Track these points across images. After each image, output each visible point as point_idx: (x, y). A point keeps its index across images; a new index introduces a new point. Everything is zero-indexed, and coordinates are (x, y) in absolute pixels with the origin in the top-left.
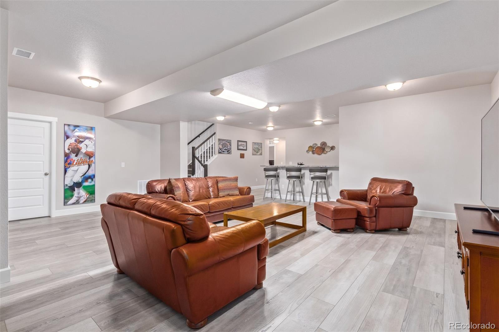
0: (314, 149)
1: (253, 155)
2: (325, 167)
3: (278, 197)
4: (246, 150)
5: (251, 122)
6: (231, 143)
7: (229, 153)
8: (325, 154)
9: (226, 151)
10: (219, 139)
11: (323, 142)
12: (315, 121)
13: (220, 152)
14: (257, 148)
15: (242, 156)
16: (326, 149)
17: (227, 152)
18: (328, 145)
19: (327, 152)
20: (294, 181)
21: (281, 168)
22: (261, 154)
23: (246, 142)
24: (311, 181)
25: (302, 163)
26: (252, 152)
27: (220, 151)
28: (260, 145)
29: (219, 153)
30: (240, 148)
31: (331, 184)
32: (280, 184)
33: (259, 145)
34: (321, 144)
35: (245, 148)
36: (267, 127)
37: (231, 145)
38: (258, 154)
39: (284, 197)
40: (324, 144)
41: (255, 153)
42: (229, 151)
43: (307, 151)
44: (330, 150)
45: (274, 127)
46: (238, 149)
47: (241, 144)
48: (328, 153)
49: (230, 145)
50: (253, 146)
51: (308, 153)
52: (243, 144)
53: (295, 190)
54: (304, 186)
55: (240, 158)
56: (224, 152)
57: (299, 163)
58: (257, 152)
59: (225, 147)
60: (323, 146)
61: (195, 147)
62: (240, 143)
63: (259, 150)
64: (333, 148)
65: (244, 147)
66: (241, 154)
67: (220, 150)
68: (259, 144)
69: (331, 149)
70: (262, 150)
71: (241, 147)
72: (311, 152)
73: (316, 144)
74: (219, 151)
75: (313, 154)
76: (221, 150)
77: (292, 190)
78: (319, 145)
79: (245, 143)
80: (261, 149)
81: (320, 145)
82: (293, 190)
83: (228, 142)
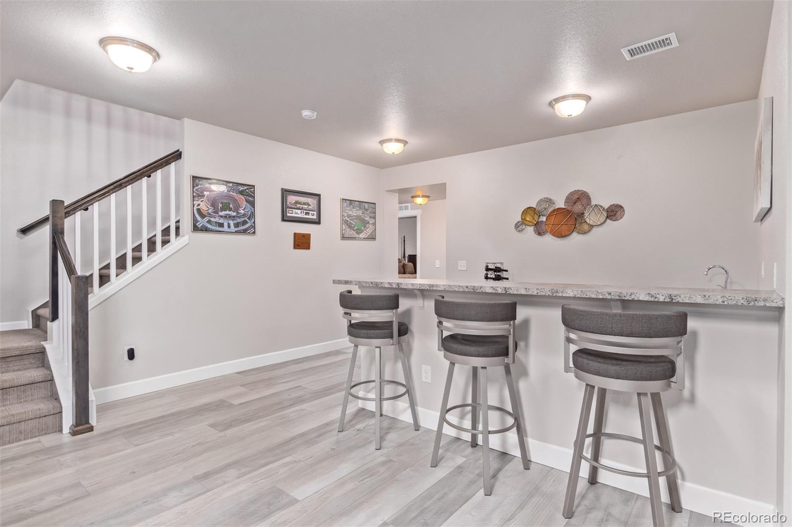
0: (544, 219)
1: (344, 238)
2: (671, 303)
3: (406, 417)
4: (318, 222)
5: (313, 110)
6: (254, 197)
7: (244, 232)
8: (585, 233)
9: (232, 223)
10: (193, 177)
11: (576, 192)
12: (557, 100)
13: (199, 225)
14: (358, 218)
15: (302, 242)
16: (586, 214)
17: (237, 225)
18: (593, 203)
19: (592, 226)
20: (475, 369)
21: (417, 292)
22: (372, 238)
23: (319, 195)
24: (571, 375)
25: (499, 265)
26: (342, 230)
27: (202, 222)
28: (370, 208)
29: (196, 228)
30: (294, 215)
31: (686, 393)
32: (414, 359)
33: (367, 210)
34: (568, 199)
35: (315, 217)
36: (382, 142)
37: (252, 204)
38: (362, 236)
39: (429, 419)
40: (580, 198)
41: (349, 233)
42: (245, 223)
43: (517, 226)
44: (605, 221)
45: (405, 143)
46: (285, 219)
47: (297, 203)
48: (594, 229)
49: (247, 201)
50: (343, 210)
51: (520, 231)
52: (304, 204)
53: (481, 400)
54: (522, 386)
55: (295, 248)
56: (221, 225)
57: (491, 266)
58: (359, 231)
59: (223, 209)
60: (578, 208)
61: (63, 202)
62: (292, 199)
63: (366, 224)
64: (614, 212)
65: (306, 214)
66: (295, 234)
67: (199, 218)
68: (366, 206)
69: (607, 217)
70: (374, 224)
71: (299, 211)
72: (530, 230)
73: (549, 201)
74: (195, 221)
75: (540, 234)
76: (207, 219)
77: (465, 397)
78: (561, 204)
79: (312, 201)
80: (372, 221)
81: (566, 202)
82: (470, 401)
83: (241, 193)
